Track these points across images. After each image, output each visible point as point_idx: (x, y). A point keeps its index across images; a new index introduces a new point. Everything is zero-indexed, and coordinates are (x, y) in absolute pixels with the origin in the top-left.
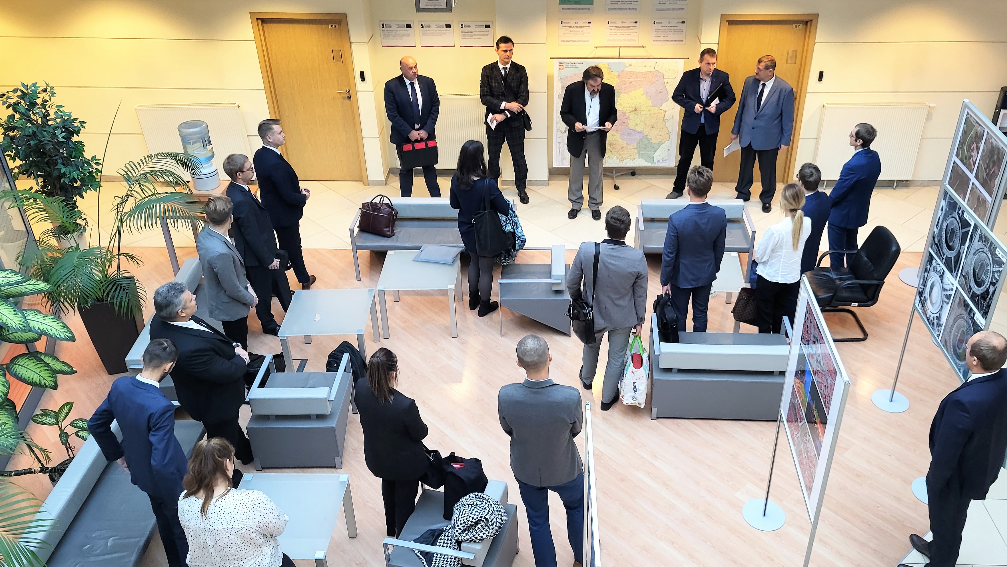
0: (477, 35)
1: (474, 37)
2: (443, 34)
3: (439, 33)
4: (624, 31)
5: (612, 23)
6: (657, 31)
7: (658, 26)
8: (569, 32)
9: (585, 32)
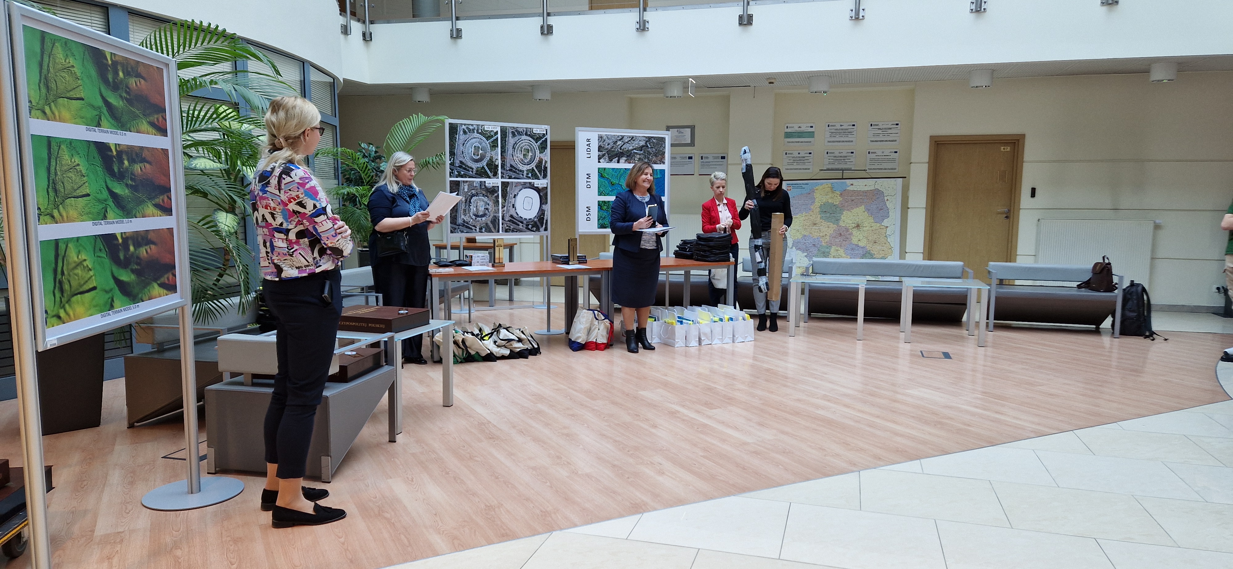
0: (713, 165)
1: (711, 167)
2: (686, 164)
3: (682, 164)
4: (841, 160)
5: (830, 153)
6: (871, 160)
7: (872, 156)
8: (792, 161)
9: (806, 161)
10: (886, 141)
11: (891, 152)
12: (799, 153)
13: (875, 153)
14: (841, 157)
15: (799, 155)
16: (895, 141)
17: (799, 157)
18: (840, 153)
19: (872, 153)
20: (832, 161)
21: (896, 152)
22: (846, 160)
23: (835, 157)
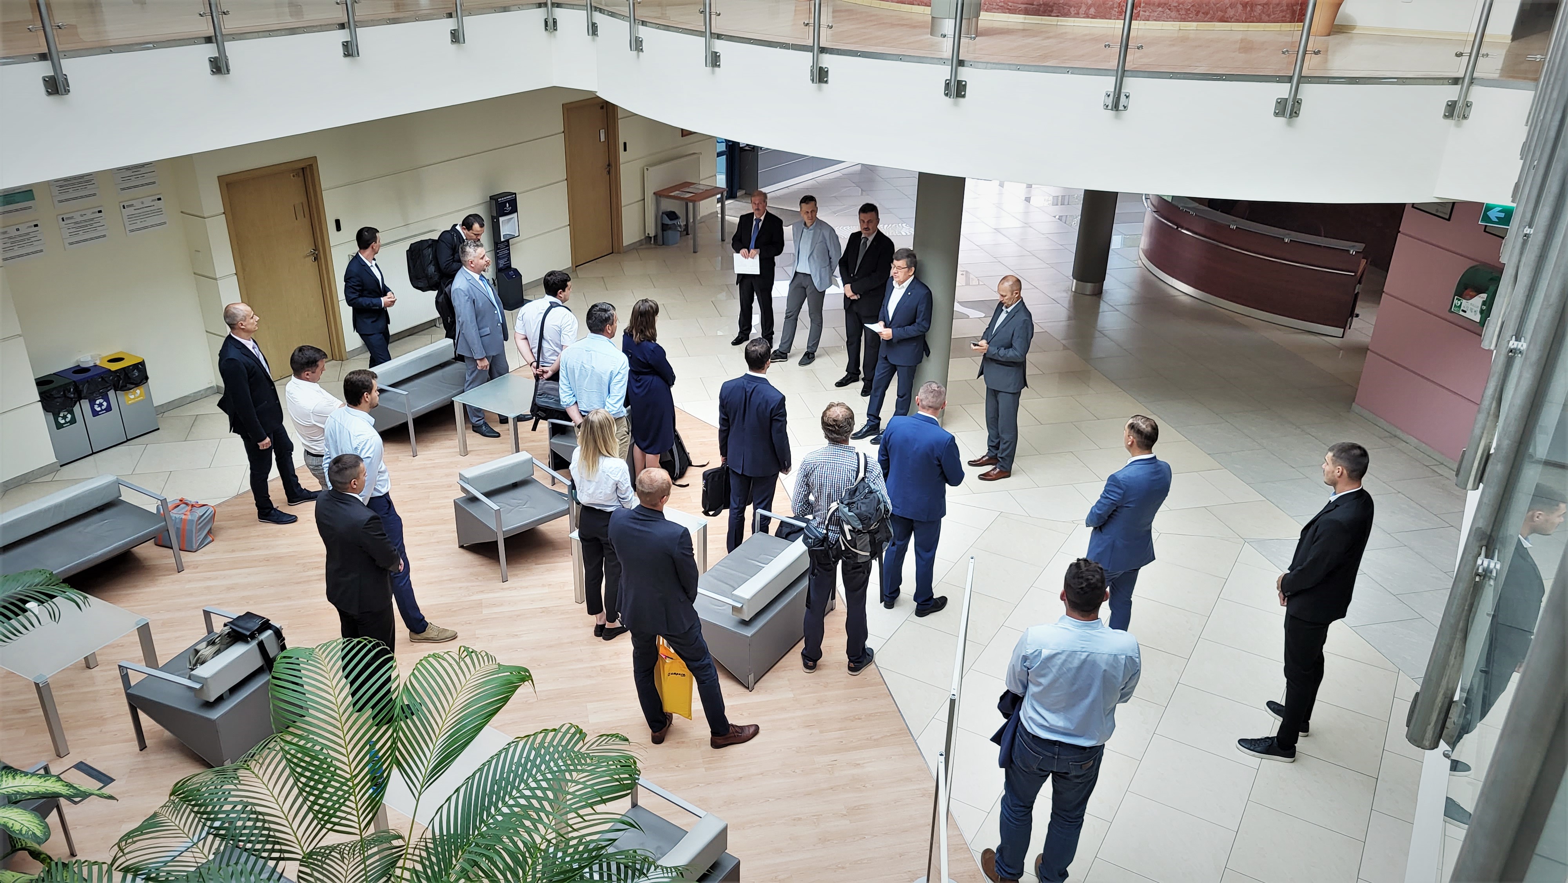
4: (87, 226)
5: (67, 218)
6: (130, 217)
7: (129, 211)
8: (9, 245)
9: (33, 239)
10: (142, 185)
11: (153, 201)
12: (18, 230)
13: (132, 205)
14: (85, 221)
15: (18, 233)
16: (154, 183)
17: (20, 236)
18: (82, 216)
19: (129, 206)
20: (74, 230)
21: (159, 199)
22: (95, 225)
23: (76, 223)
